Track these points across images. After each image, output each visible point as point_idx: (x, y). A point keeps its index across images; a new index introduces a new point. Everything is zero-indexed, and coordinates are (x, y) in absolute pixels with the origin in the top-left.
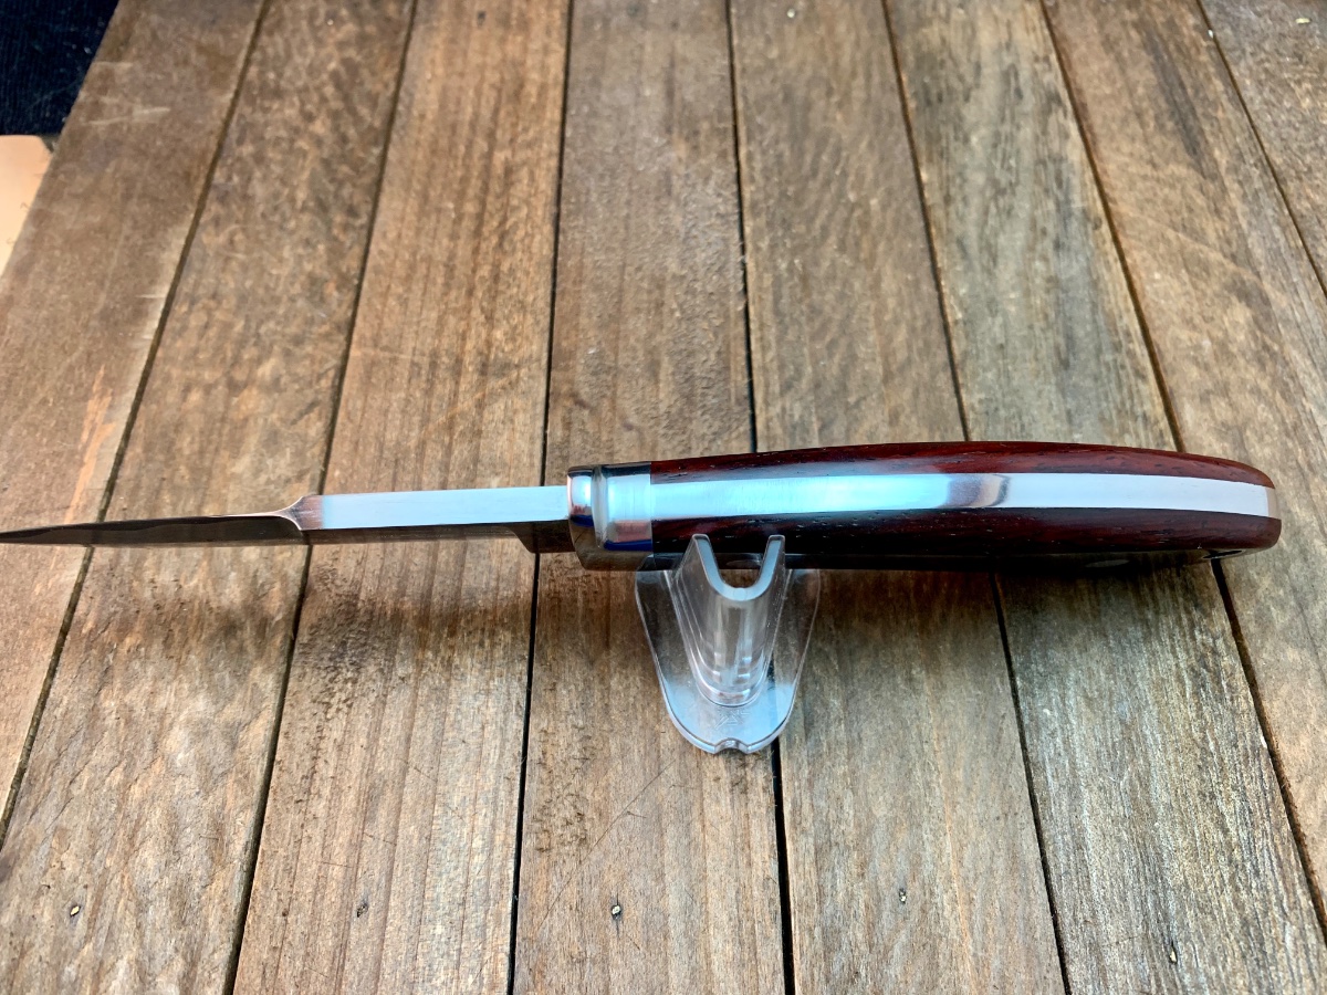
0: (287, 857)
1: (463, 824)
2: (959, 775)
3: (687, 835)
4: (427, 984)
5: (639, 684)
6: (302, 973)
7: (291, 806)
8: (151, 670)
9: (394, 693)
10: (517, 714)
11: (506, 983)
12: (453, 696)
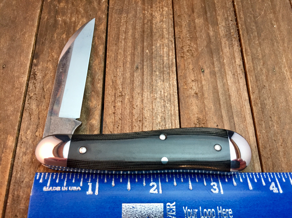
0: (115, 56)
1: (161, 51)
2: (286, 45)
3: (219, 55)
4: (156, 85)
5: (203, 21)
6: (123, 82)
7: (114, 45)
8: (69, 11)
9: (138, 20)
10: (171, 27)
11: (176, 85)
12: (154, 22)
